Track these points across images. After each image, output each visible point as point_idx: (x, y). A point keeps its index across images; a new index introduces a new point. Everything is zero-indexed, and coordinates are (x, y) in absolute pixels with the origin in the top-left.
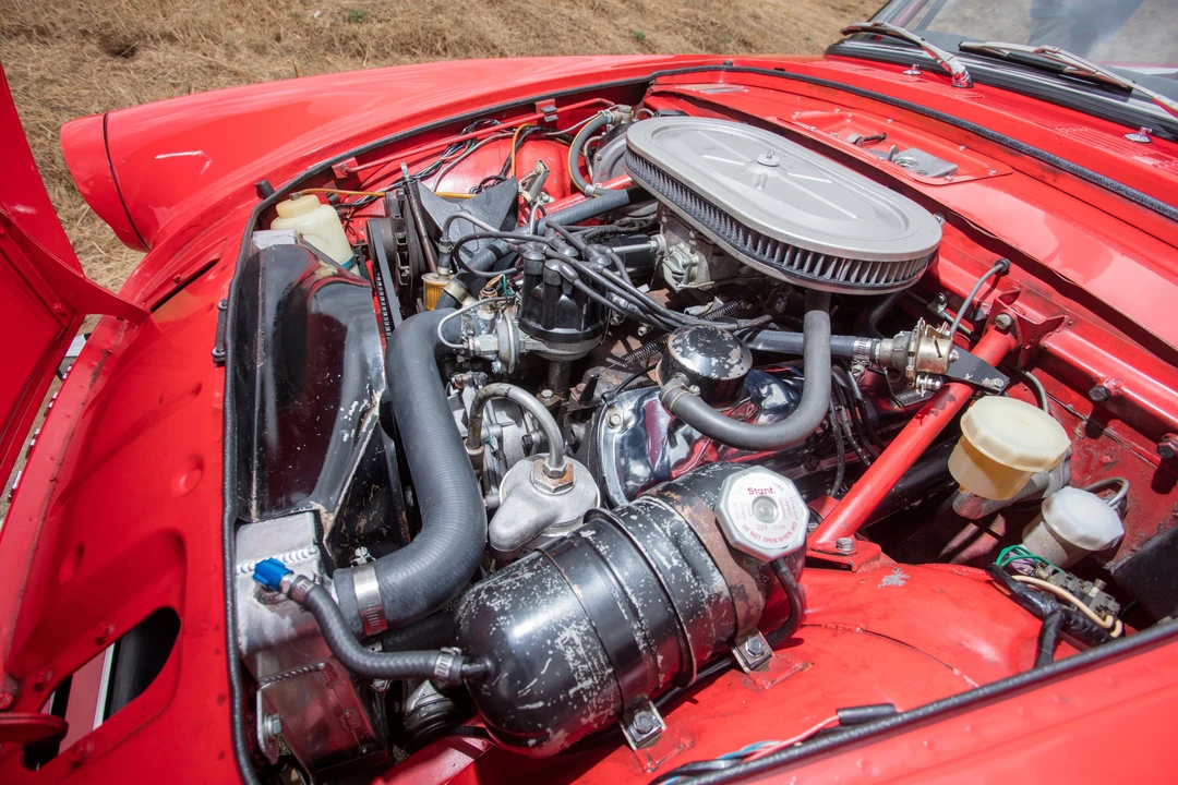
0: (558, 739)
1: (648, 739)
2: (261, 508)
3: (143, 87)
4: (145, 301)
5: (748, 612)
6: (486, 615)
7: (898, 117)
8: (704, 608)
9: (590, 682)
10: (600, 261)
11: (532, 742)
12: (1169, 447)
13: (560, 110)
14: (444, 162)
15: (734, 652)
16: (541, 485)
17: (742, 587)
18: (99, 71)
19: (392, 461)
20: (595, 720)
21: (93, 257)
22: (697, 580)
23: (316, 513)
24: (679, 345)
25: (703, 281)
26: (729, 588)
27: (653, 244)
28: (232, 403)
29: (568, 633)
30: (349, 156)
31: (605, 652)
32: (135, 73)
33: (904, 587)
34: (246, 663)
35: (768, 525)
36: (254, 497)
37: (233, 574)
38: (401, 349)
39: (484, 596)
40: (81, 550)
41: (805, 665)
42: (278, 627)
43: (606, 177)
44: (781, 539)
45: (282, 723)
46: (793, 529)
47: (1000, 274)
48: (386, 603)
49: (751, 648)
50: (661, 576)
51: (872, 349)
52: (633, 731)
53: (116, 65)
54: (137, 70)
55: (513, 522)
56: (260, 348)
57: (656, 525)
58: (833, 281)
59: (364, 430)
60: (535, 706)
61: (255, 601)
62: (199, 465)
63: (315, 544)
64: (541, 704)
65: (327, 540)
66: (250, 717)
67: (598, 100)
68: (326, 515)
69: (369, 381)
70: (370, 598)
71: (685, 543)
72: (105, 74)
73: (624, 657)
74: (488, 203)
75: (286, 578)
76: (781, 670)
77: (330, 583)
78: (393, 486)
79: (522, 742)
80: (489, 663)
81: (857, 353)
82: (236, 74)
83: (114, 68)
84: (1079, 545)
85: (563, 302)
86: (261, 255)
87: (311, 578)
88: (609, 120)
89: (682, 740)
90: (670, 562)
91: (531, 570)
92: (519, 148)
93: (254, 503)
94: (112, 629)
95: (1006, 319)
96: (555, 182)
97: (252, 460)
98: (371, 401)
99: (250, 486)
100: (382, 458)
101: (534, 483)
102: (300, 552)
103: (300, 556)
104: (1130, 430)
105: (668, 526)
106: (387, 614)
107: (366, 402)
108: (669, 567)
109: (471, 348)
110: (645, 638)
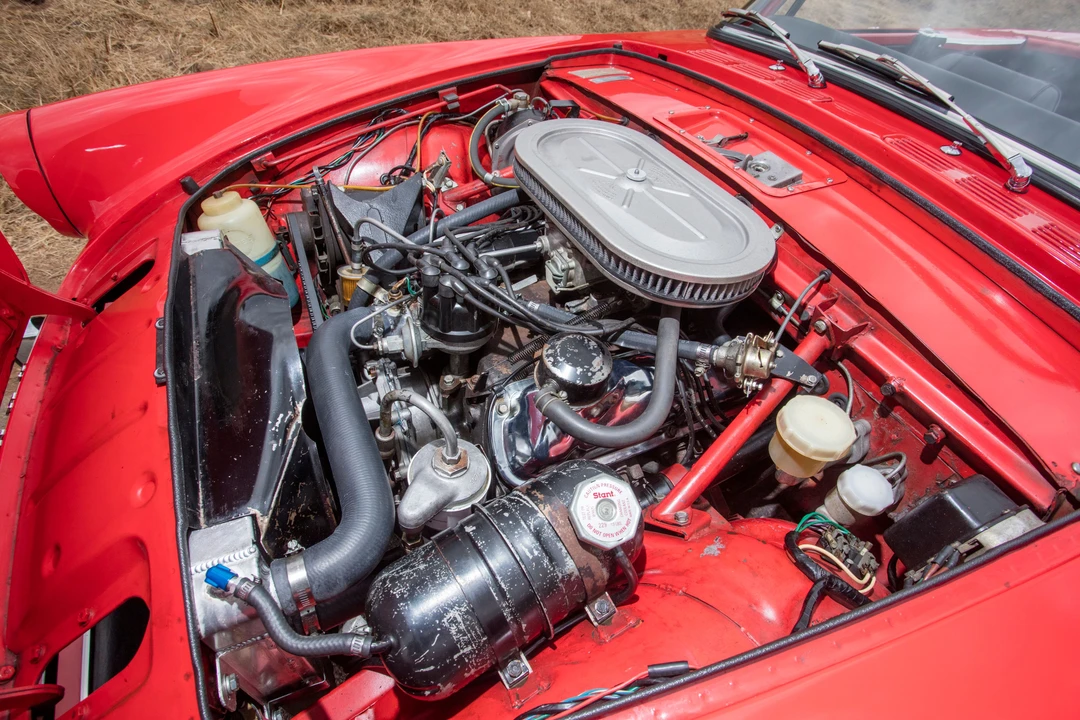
0: (447, 689)
1: (518, 680)
2: (208, 516)
3: (58, 36)
4: (88, 295)
5: (595, 585)
6: (390, 601)
7: (758, 118)
8: (558, 587)
9: (470, 648)
10: (488, 275)
11: (427, 693)
12: (931, 436)
13: (461, 97)
14: (355, 151)
15: (587, 609)
16: (441, 470)
17: (589, 568)
18: (9, 19)
19: (315, 458)
20: (476, 673)
21: (26, 216)
22: (553, 566)
23: (254, 517)
24: (551, 355)
25: (580, 283)
26: (579, 570)
27: (538, 245)
28: (175, 426)
29: (452, 614)
30: (266, 151)
31: (481, 626)
32: (48, 22)
33: (718, 557)
34: (206, 643)
35: (608, 523)
36: (201, 505)
37: (189, 575)
38: (320, 356)
39: (389, 585)
40: (58, 549)
41: (638, 623)
42: (228, 614)
43: (503, 163)
44: (617, 534)
45: (237, 680)
46: (627, 525)
47: (822, 282)
48: (314, 587)
49: (599, 608)
50: (523, 566)
51: (711, 355)
52: (507, 676)
53: (27, 12)
54: (49, 18)
55: (417, 506)
56: (196, 361)
57: (522, 523)
58: (679, 299)
59: (290, 438)
60: (427, 669)
61: (209, 596)
62: (153, 480)
63: (254, 543)
64: (432, 668)
65: (264, 540)
66: (212, 679)
67: (497, 86)
68: (261, 519)
69: (292, 394)
70: (301, 584)
71: (545, 535)
72: (16, 23)
73: (495, 626)
74: (395, 201)
75: (231, 581)
76: (620, 625)
77: (268, 573)
78: (318, 479)
79: (420, 693)
80: (392, 640)
81: (698, 357)
82: (152, 23)
83: (25, 17)
84: (860, 512)
85: (458, 309)
86: (191, 262)
87: (252, 579)
88: (506, 109)
89: (542, 683)
90: (532, 553)
91: (425, 562)
92: (424, 135)
93: (202, 511)
94: (92, 614)
95: (822, 325)
96: (458, 166)
97: (197, 471)
98: (294, 411)
99: (197, 496)
100: (307, 459)
101: (434, 468)
102: (242, 552)
103: (242, 556)
104: (910, 416)
105: (532, 523)
106: (315, 595)
107: (290, 413)
108: (531, 557)
109: (380, 349)
110: (512, 613)
